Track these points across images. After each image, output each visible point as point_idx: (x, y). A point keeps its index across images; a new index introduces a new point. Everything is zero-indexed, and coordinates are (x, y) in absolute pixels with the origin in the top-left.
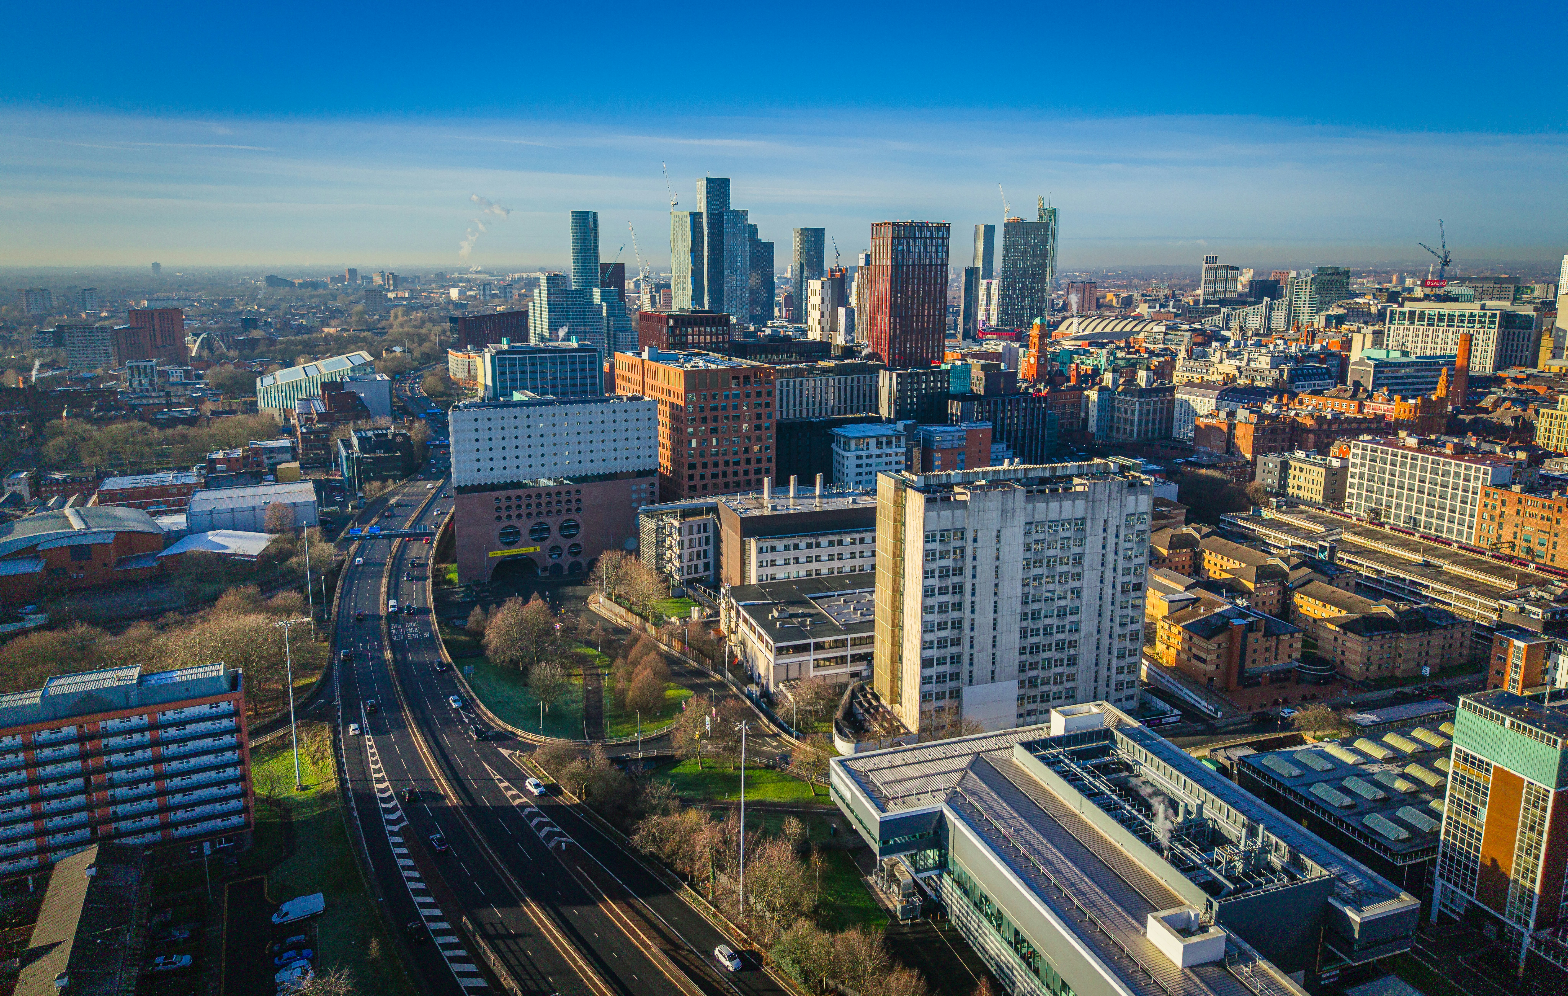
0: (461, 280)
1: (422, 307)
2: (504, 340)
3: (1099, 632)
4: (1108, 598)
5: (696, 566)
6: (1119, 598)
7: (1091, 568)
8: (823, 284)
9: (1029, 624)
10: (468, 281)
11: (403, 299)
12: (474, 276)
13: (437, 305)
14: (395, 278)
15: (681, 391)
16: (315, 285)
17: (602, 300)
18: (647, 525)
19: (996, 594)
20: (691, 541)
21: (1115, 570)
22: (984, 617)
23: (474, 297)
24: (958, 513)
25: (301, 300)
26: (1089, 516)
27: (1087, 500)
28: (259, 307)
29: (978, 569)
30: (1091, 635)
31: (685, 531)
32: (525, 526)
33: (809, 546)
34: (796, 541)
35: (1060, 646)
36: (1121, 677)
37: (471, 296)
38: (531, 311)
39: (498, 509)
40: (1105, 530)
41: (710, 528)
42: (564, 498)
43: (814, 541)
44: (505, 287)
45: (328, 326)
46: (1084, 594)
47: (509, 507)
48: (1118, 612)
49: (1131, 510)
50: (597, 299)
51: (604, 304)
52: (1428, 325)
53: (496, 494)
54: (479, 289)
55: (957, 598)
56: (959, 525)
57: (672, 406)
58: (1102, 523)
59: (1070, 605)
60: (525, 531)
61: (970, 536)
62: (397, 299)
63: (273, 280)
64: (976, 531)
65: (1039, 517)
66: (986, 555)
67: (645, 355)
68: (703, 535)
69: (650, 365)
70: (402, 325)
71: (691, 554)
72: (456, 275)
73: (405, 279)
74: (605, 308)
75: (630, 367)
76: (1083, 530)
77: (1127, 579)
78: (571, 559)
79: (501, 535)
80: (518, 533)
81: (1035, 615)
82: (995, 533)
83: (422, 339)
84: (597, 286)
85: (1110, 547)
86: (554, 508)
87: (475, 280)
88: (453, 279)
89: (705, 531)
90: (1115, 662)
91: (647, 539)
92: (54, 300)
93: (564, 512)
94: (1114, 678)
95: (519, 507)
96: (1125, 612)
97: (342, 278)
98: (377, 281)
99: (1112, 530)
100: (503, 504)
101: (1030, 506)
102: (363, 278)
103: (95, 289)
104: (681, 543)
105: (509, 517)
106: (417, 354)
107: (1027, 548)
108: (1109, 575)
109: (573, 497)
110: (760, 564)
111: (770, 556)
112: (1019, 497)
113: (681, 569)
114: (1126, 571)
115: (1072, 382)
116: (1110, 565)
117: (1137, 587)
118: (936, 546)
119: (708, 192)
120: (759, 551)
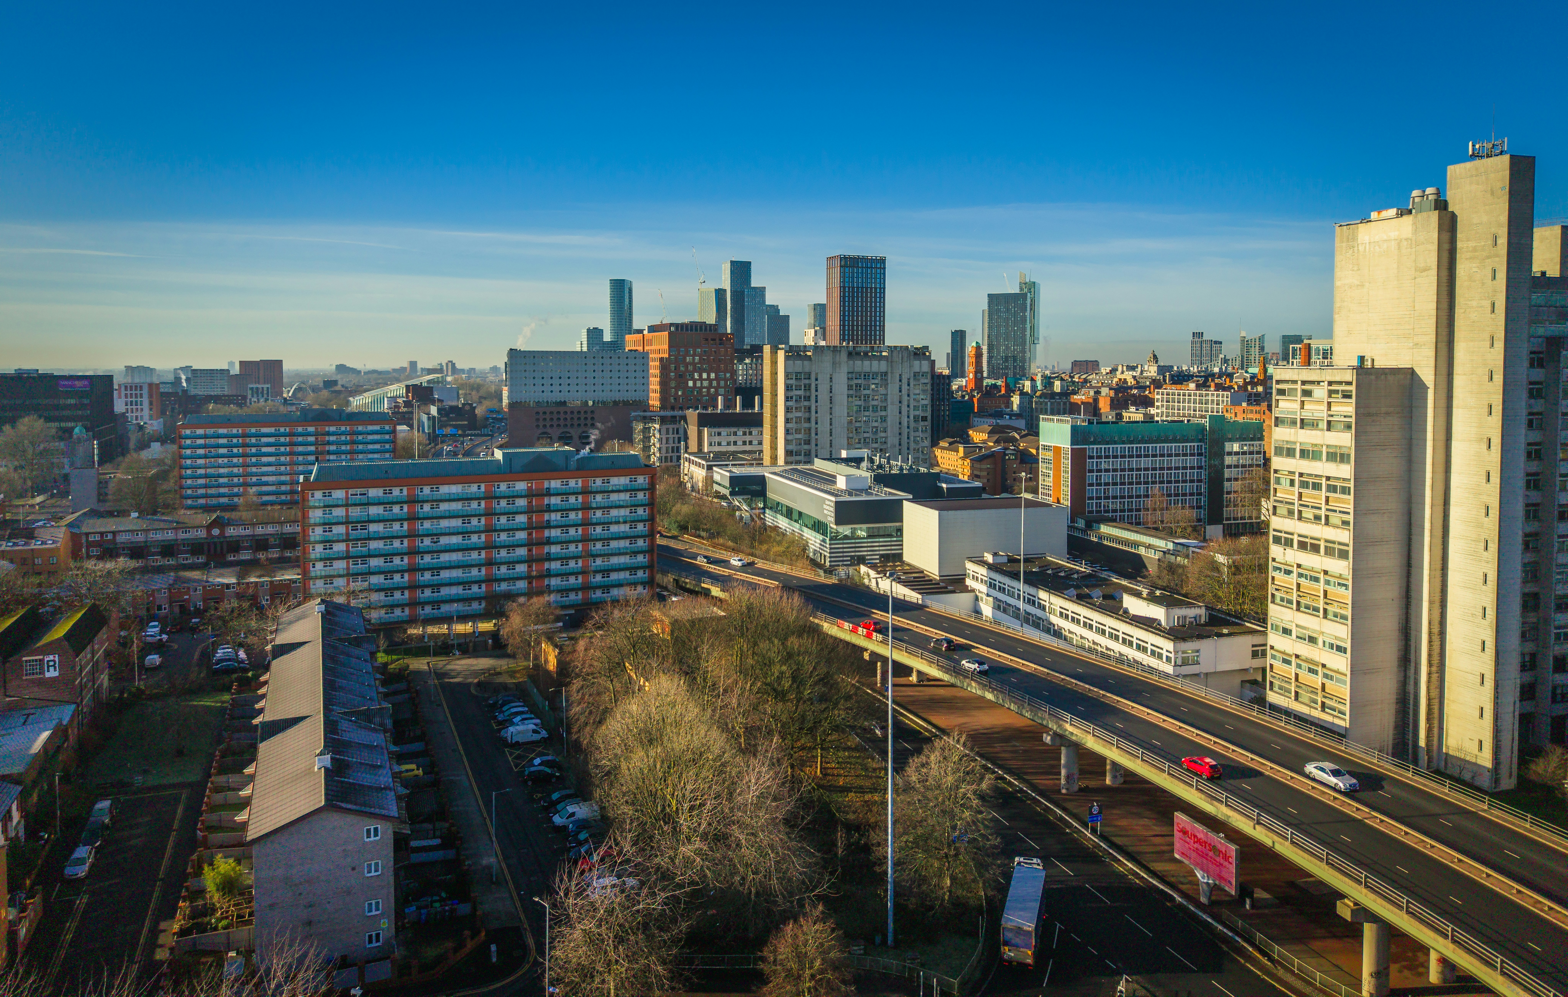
3: (900, 445)
5: (671, 457)
6: (912, 425)
7: (893, 404)
8: (816, 332)
9: (854, 437)
15: (666, 347)
18: (637, 427)
19: (831, 414)
20: (667, 439)
21: (908, 406)
22: (823, 428)
24: (806, 363)
26: (889, 371)
27: (887, 361)
29: (819, 397)
30: (895, 446)
31: (663, 432)
32: (555, 433)
33: (744, 434)
34: (735, 430)
39: (538, 420)
40: (900, 381)
41: (681, 431)
42: (582, 416)
43: (747, 431)
46: (889, 419)
47: (545, 419)
48: (912, 434)
49: (916, 370)
52: (1324, 358)
53: (537, 409)
55: (807, 415)
56: (807, 370)
57: (662, 359)
58: (898, 376)
59: (880, 426)
60: (555, 437)
61: (813, 377)
64: (817, 374)
65: (857, 369)
66: (824, 388)
67: (646, 332)
68: (676, 436)
69: (648, 334)
71: (667, 448)
75: (635, 342)
76: (886, 380)
77: (917, 413)
79: (539, 438)
80: (551, 437)
81: (857, 431)
82: (829, 376)
85: (904, 392)
86: (576, 422)
89: (677, 433)
91: (638, 437)
93: (582, 425)
95: (552, 419)
96: (917, 434)
99: (905, 381)
100: (541, 417)
101: (851, 362)
104: (660, 440)
105: (545, 426)
107: (850, 387)
108: (905, 409)
109: (589, 416)
110: (710, 444)
111: (717, 439)
112: (844, 355)
113: (660, 459)
114: (916, 408)
115: (1003, 392)
116: (905, 403)
117: (924, 419)
118: (793, 382)
119: (732, 272)
120: (710, 435)
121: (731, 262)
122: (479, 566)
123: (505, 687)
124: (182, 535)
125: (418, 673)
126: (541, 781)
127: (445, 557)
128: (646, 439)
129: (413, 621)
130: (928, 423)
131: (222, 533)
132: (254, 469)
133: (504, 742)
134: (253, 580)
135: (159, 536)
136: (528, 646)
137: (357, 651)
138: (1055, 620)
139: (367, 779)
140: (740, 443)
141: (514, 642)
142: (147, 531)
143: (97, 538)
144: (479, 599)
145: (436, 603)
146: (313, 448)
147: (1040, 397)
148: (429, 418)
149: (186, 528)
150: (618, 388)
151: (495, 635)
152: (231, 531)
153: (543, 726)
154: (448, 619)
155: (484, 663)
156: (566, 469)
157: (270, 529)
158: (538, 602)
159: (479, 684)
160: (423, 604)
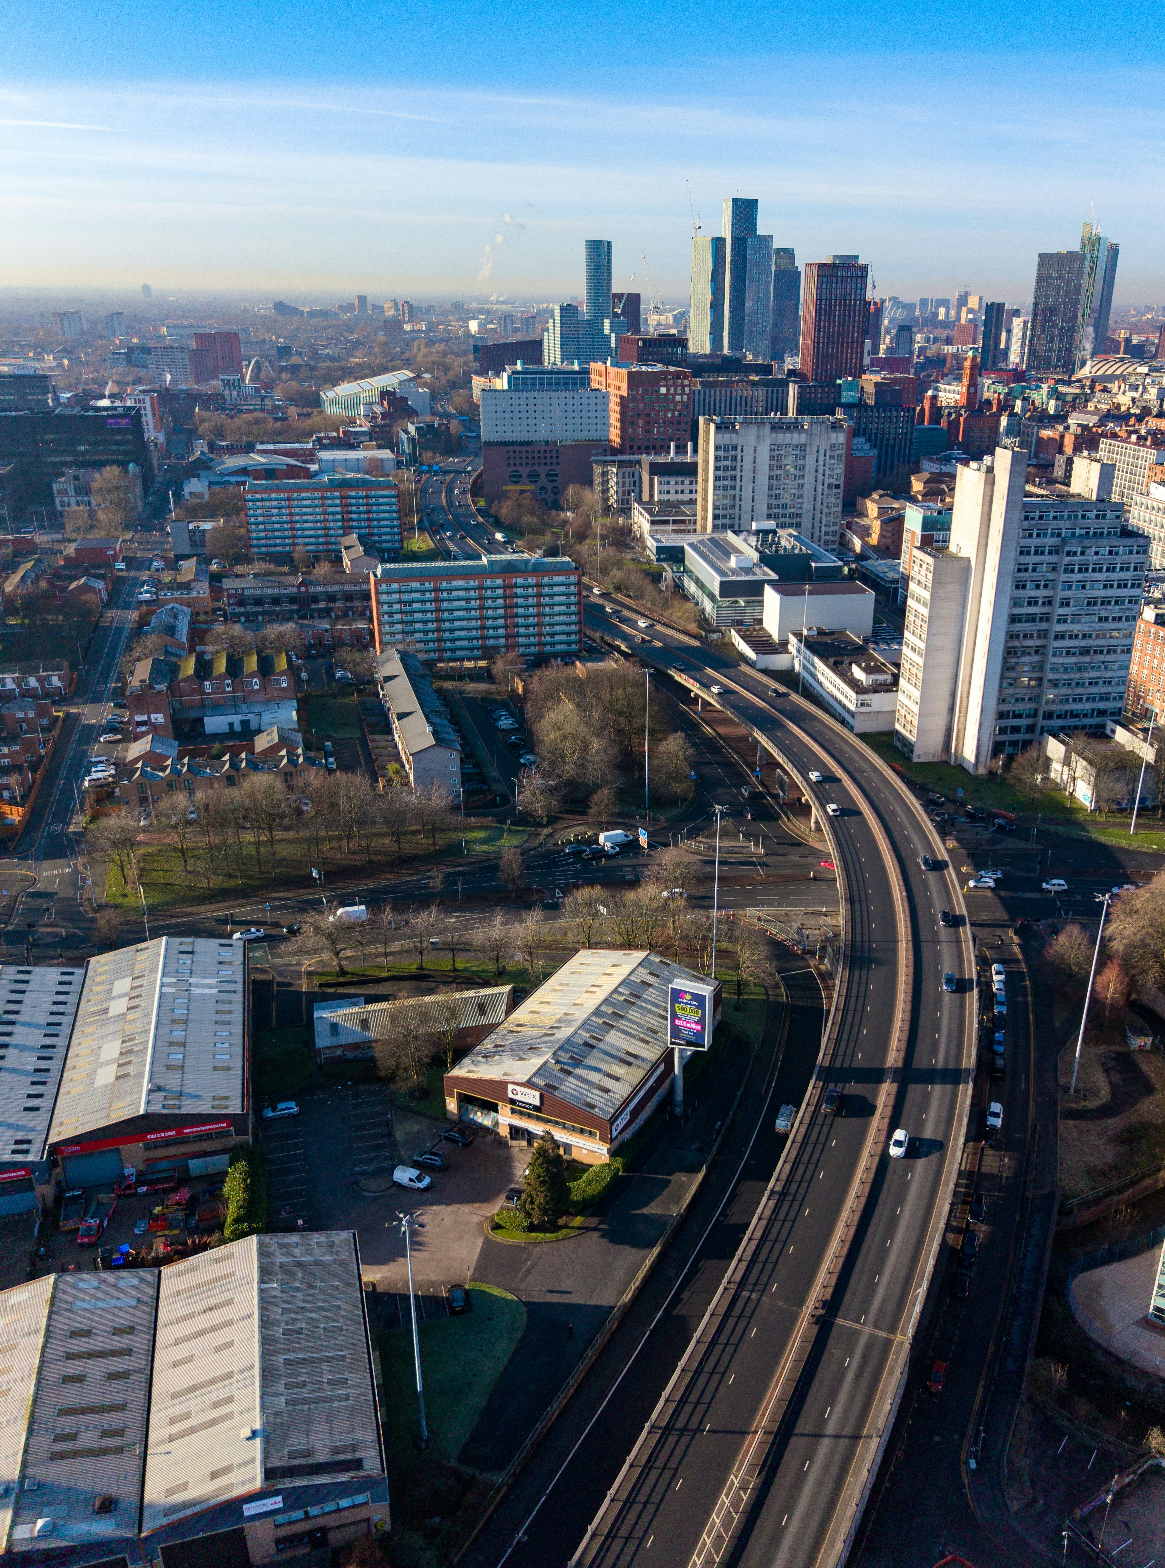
0: (480, 311)
1: (441, 340)
2: (519, 362)
3: (814, 510)
4: (820, 491)
5: (627, 500)
6: (826, 491)
7: (810, 473)
9: (774, 502)
10: (488, 312)
11: (420, 331)
12: (495, 307)
13: (456, 338)
14: (411, 307)
15: (625, 386)
16: (325, 314)
17: (612, 330)
18: (598, 470)
20: (624, 483)
21: (824, 475)
22: (747, 494)
23: (495, 330)
24: (733, 436)
25: (317, 331)
26: (808, 443)
27: (807, 434)
28: (278, 337)
29: (744, 467)
30: (810, 511)
31: (620, 475)
32: (524, 471)
34: (683, 479)
35: (791, 516)
36: (827, 538)
37: (491, 329)
38: (546, 341)
39: (509, 458)
40: (818, 452)
41: (636, 475)
42: (549, 455)
44: (527, 320)
45: (353, 356)
46: (805, 487)
47: (515, 457)
49: (834, 441)
50: (607, 330)
51: (613, 335)
53: (507, 448)
54: (499, 323)
55: (733, 483)
56: (734, 443)
57: (622, 397)
58: (816, 448)
59: (797, 493)
60: (525, 476)
61: (740, 449)
62: (413, 331)
63: (281, 307)
64: (743, 446)
65: (780, 441)
66: (749, 460)
67: (608, 363)
68: (632, 480)
69: (611, 370)
70: (424, 356)
71: (623, 493)
72: (474, 305)
73: (420, 309)
74: (613, 338)
75: (599, 373)
76: (805, 451)
77: (832, 481)
78: (553, 497)
79: (510, 476)
80: (520, 476)
81: (777, 497)
82: (754, 448)
83: (447, 369)
84: (608, 317)
85: (821, 462)
86: (543, 461)
87: (496, 311)
88: (471, 310)
89: (633, 477)
90: (824, 529)
91: (598, 480)
92: (84, 323)
93: (549, 464)
94: (823, 538)
95: (521, 458)
96: (830, 500)
97: (350, 307)
98: (389, 312)
99: (822, 452)
100: (512, 455)
101: (774, 435)
102: (374, 307)
103: (121, 313)
104: (617, 483)
105: (515, 464)
106: (443, 381)
107: (772, 458)
108: (820, 478)
109: (554, 455)
110: (660, 492)
111: (666, 488)
112: (768, 428)
113: (617, 501)
114: (831, 476)
115: (995, 410)
116: (821, 472)
117: (837, 486)
118: (721, 453)
119: (734, 214)
120: (660, 483)
121: (734, 200)
122: (477, 629)
123: (495, 701)
124: (283, 591)
125: (448, 690)
126: (514, 746)
127: (457, 624)
128: (605, 482)
129: (441, 660)
130: (841, 490)
131: (307, 590)
132: (298, 525)
133: (497, 729)
134: (340, 627)
135: (269, 591)
136: (506, 679)
137: (422, 681)
138: (820, 677)
139: (446, 736)
140: (687, 491)
141: (500, 677)
142: (262, 588)
143: (233, 592)
144: (478, 649)
145: (453, 650)
146: (339, 509)
147: (1029, 419)
148: (408, 439)
149: (285, 587)
150: (580, 427)
151: (488, 670)
152: (312, 589)
153: (516, 722)
154: (461, 660)
155: (483, 686)
156: (526, 571)
157: (337, 588)
158: (511, 655)
159: (482, 699)
160: (446, 650)
